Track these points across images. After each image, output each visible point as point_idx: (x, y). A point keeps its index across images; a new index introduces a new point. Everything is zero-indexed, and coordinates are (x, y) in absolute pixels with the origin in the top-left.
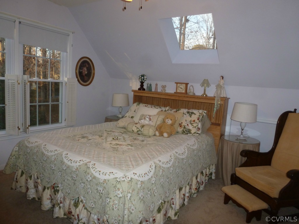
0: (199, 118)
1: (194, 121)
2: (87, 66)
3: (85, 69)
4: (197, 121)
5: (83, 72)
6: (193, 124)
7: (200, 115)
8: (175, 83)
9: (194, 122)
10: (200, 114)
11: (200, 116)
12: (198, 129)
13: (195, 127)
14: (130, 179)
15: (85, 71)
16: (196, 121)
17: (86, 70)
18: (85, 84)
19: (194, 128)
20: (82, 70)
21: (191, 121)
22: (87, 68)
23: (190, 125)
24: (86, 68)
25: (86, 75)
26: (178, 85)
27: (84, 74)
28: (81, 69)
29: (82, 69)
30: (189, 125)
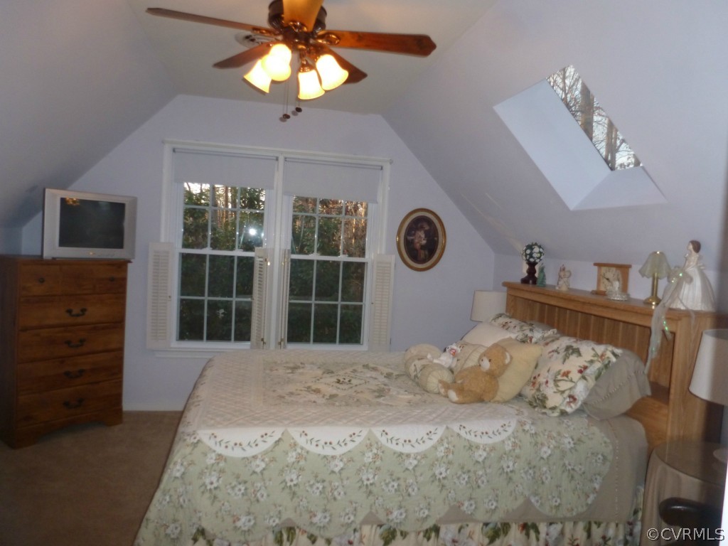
0: (586, 368)
1: (566, 374)
2: (427, 228)
3: (422, 234)
4: (575, 375)
5: (416, 241)
6: (559, 384)
7: (595, 359)
8: (595, 264)
9: (565, 378)
10: (596, 355)
11: (592, 362)
12: (571, 400)
13: (563, 392)
14: (195, 441)
15: (421, 238)
16: (570, 375)
17: (423, 236)
18: (420, 266)
19: (559, 394)
20: (412, 238)
21: (559, 373)
22: (427, 233)
23: (551, 384)
24: (422, 232)
25: (423, 247)
26: (604, 269)
27: (418, 246)
28: (411, 236)
29: (414, 235)
30: (549, 384)
